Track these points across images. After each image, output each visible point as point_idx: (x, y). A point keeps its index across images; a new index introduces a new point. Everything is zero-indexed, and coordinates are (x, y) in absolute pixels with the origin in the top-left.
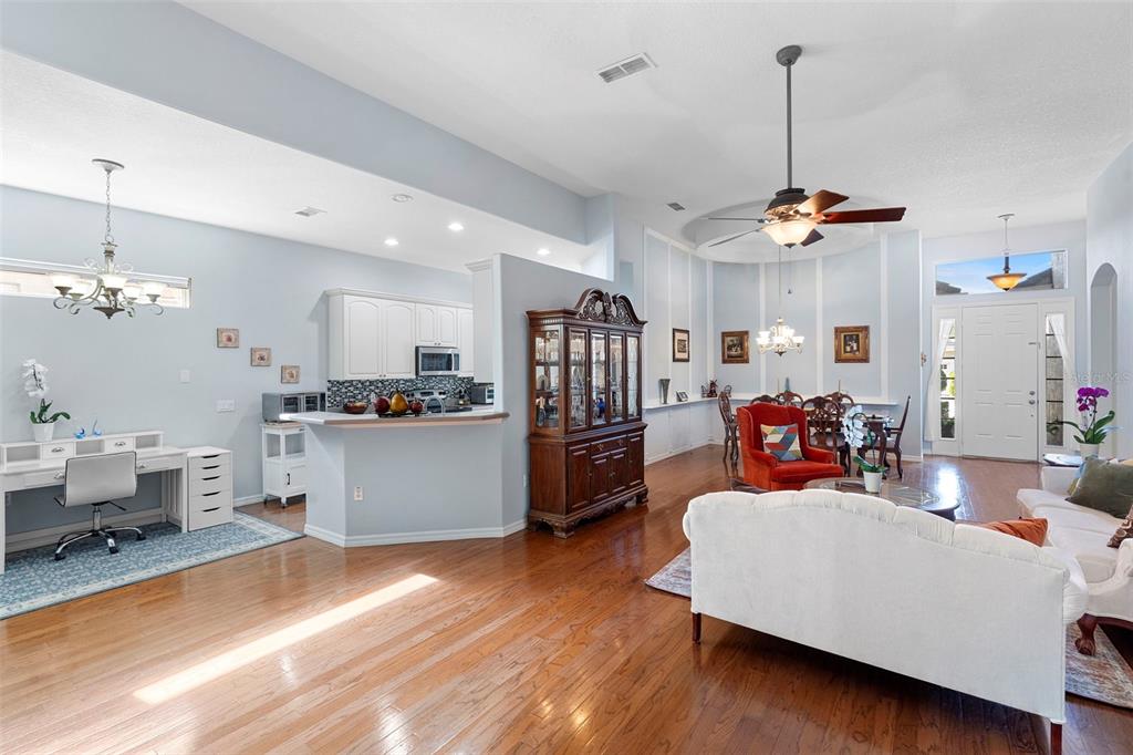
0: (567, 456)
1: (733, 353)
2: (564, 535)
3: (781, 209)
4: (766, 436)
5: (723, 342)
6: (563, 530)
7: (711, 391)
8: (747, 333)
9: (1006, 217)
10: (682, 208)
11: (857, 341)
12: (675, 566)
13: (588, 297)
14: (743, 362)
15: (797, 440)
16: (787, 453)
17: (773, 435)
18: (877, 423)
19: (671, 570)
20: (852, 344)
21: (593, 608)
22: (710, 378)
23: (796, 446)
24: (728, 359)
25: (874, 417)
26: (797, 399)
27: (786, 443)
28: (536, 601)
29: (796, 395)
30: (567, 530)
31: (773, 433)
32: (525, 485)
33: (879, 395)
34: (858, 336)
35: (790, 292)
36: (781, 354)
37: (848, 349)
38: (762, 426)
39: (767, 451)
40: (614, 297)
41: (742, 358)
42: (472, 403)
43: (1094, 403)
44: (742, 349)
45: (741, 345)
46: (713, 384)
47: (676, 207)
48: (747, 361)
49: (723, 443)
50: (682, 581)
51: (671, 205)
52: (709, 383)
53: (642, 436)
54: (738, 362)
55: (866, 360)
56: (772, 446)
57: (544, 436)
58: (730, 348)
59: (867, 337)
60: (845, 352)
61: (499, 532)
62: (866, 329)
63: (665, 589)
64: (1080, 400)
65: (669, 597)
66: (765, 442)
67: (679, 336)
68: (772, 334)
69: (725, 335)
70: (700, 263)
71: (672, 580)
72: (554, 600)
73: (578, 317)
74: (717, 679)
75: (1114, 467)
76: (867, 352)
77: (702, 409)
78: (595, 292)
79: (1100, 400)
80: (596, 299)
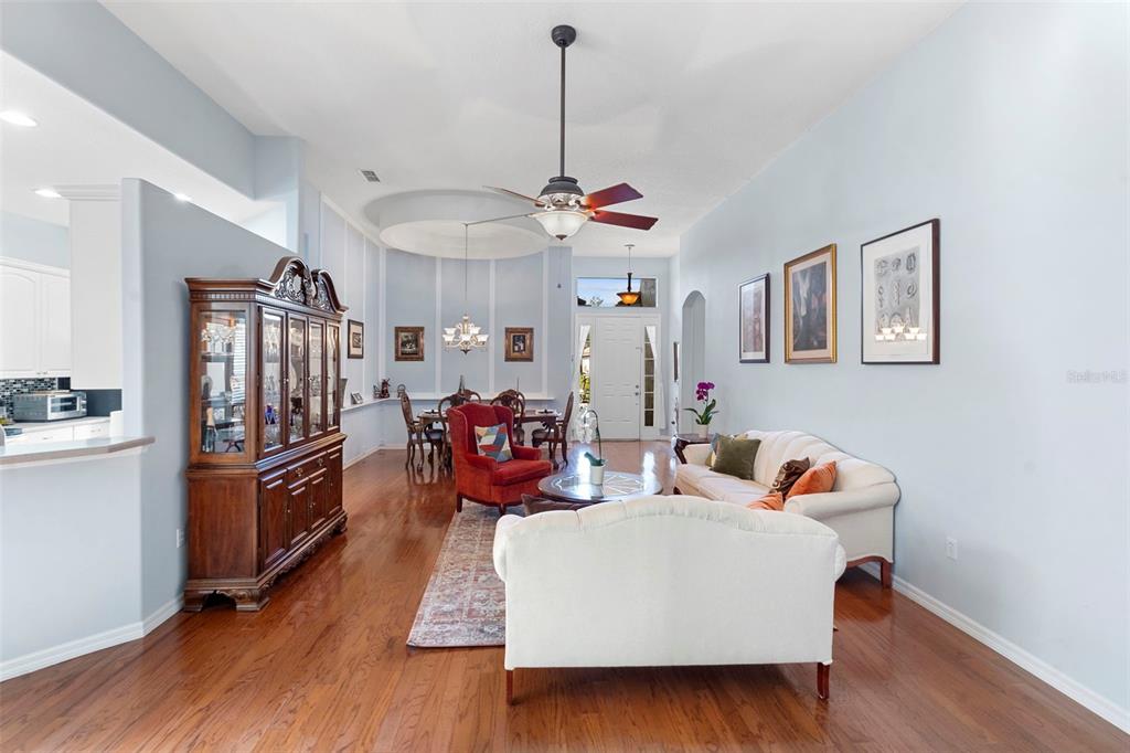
0: (259, 491)
1: (408, 349)
2: (253, 606)
3: (560, 196)
4: (480, 438)
5: (397, 337)
6: (253, 599)
7: (383, 392)
8: (422, 329)
9: (630, 246)
10: (377, 179)
11: (524, 342)
12: (428, 609)
13: (287, 269)
14: (418, 359)
15: (507, 441)
16: (501, 455)
17: (486, 436)
18: (551, 417)
19: (427, 617)
20: (519, 344)
21: (356, 708)
22: (382, 377)
23: (506, 447)
24: (401, 356)
25: (546, 412)
26: (474, 397)
27: (498, 443)
28: (260, 732)
29: (474, 393)
30: (258, 599)
31: (486, 435)
32: (178, 545)
33: (540, 391)
34: (524, 337)
35: (559, 286)
36: (466, 351)
37: (516, 348)
38: (477, 428)
39: (482, 453)
40: (315, 274)
41: (417, 356)
42: (17, 421)
43: (706, 394)
44: (417, 346)
45: (416, 341)
46: (385, 383)
47: (371, 176)
48: (422, 359)
49: (406, 448)
50: (449, 627)
51: (367, 173)
52: (381, 381)
53: (340, 450)
54: (412, 359)
55: (530, 359)
56: (485, 448)
57: (216, 467)
58: (404, 344)
59: (531, 338)
60: (514, 351)
61: (135, 631)
62: (531, 330)
63: (434, 644)
64: (698, 392)
65: (445, 654)
66: (479, 444)
67: (354, 329)
68: (458, 333)
69: (398, 330)
70: (374, 248)
71: (436, 628)
72: (290, 717)
73: (273, 294)
74: (561, 746)
75: (739, 442)
76: (531, 352)
77: (373, 412)
78: (295, 262)
79: (710, 390)
80: (295, 272)
